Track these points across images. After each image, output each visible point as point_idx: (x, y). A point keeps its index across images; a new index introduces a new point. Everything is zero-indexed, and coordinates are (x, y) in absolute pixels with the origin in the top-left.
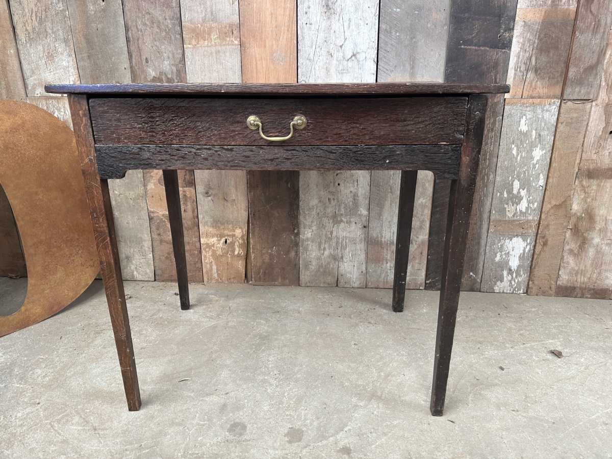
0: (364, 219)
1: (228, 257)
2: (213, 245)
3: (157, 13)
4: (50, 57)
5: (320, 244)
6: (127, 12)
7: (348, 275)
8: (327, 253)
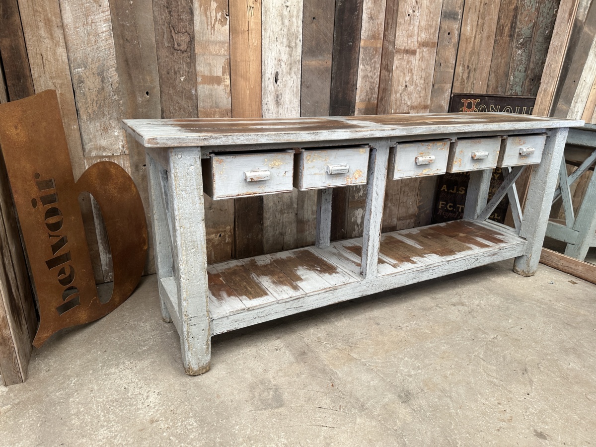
0: (295, 210)
1: (221, 245)
2: (213, 239)
3: (183, 103)
4: (106, 130)
5: (274, 227)
6: (163, 102)
7: (288, 242)
8: (277, 232)
